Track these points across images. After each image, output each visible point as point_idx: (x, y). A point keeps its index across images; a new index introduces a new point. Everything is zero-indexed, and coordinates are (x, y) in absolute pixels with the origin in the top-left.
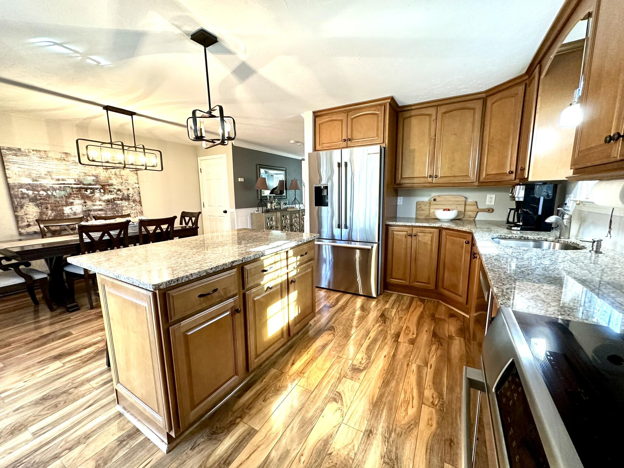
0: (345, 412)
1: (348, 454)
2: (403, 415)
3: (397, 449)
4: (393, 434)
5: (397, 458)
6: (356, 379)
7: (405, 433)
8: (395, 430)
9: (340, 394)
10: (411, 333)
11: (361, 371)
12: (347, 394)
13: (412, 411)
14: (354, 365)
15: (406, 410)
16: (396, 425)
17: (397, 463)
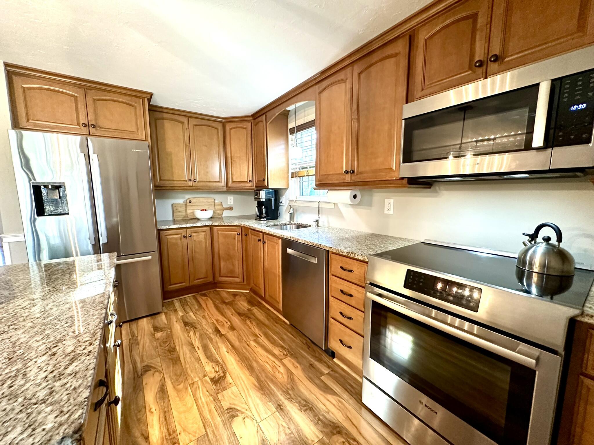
0: (250, 414)
1: (286, 434)
2: (281, 376)
3: (300, 397)
4: (290, 392)
5: (305, 401)
6: (228, 385)
7: (293, 384)
8: (288, 388)
9: (231, 408)
10: (225, 323)
11: (225, 376)
12: (236, 402)
13: (282, 369)
14: (214, 378)
15: (279, 372)
16: (285, 385)
17: (309, 403)
